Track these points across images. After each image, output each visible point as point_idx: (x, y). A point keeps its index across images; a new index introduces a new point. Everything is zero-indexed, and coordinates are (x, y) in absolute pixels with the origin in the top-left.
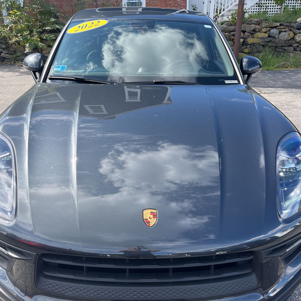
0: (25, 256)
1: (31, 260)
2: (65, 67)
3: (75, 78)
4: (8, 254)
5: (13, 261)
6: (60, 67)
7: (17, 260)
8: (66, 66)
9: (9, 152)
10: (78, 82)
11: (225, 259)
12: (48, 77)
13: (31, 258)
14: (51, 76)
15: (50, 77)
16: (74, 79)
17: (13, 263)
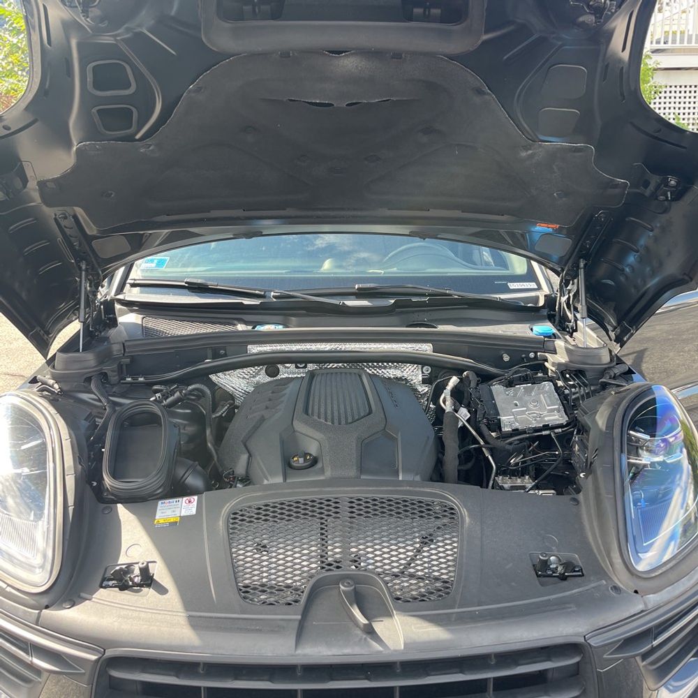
0: (71, 667)
1: (84, 674)
2: (166, 260)
3: (186, 283)
4: (31, 661)
5: (40, 683)
6: (156, 261)
7: (52, 675)
8: (169, 258)
9: (41, 437)
10: (193, 292)
11: (517, 664)
12: (129, 281)
13: (83, 671)
14: (135, 280)
15: (132, 282)
16: (184, 284)
17: (41, 686)
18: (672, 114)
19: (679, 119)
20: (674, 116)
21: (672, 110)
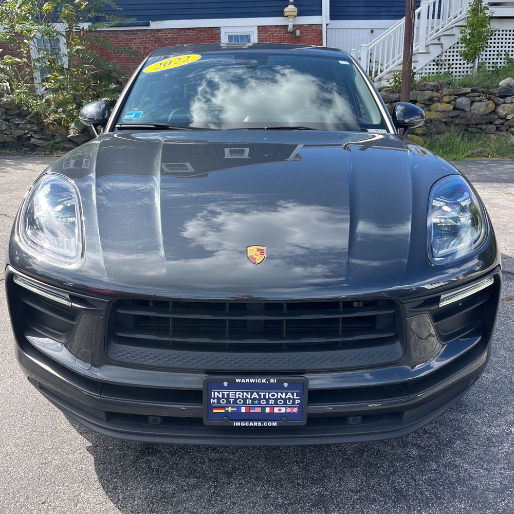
1: (102, 310)
4: (71, 305)
6: (134, 114)
15: (119, 126)
16: (153, 126)
18: (503, 51)
19: (509, 55)
20: (505, 53)
21: (504, 48)
